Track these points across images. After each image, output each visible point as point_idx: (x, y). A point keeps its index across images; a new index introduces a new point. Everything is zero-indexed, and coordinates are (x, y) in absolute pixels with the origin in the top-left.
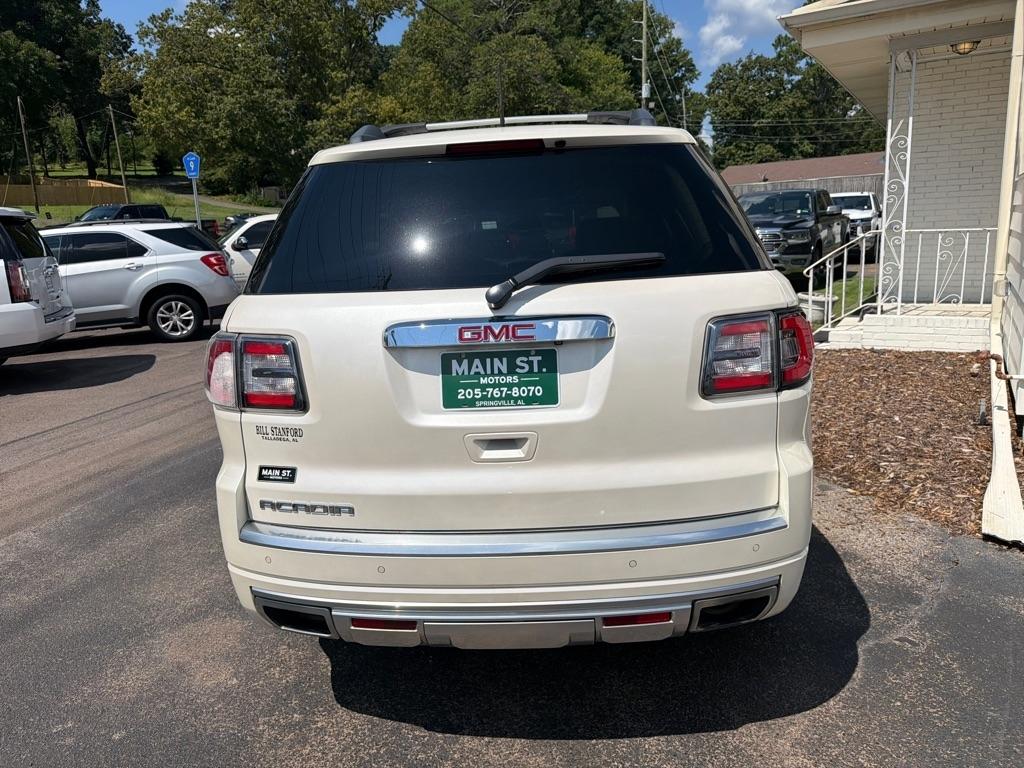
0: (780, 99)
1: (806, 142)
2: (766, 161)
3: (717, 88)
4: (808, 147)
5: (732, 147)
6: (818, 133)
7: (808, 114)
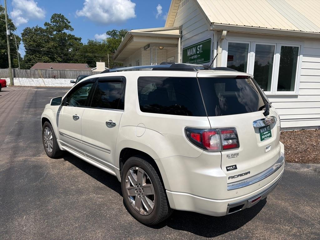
0: (49, 43)
1: (59, 57)
2: (46, 62)
3: (26, 35)
4: (60, 59)
5: (33, 56)
6: (62, 55)
7: (58, 49)
